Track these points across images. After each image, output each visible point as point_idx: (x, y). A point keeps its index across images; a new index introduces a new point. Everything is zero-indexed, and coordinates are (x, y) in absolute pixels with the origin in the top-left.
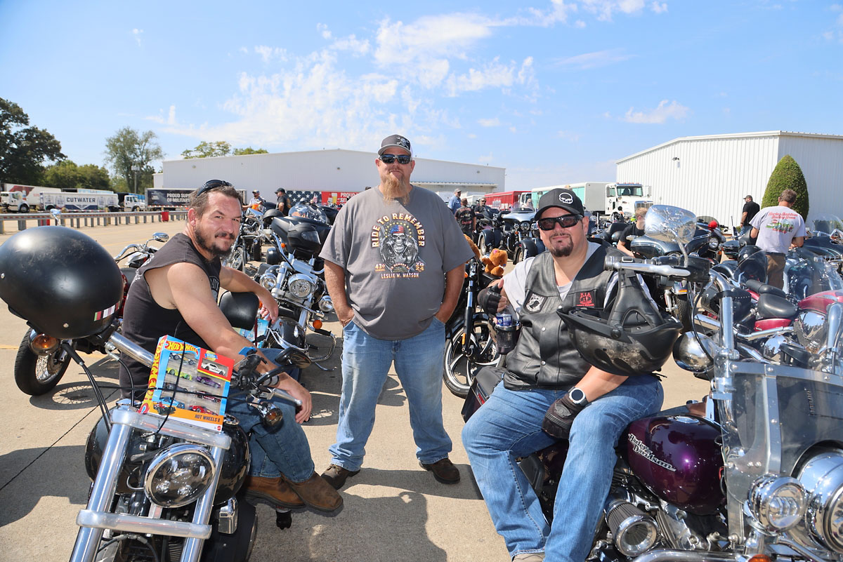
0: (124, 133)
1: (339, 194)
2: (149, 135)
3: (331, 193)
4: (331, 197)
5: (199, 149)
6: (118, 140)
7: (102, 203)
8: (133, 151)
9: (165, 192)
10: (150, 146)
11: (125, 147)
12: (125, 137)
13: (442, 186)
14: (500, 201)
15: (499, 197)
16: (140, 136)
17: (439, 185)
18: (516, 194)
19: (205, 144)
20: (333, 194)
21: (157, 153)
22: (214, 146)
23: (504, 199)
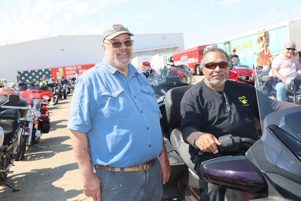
1: (64, 68)
3: (58, 68)
4: (58, 71)
13: (140, 52)
14: (186, 57)
15: (185, 54)
17: (137, 52)
18: (201, 49)
20: (59, 70)
23: (190, 54)
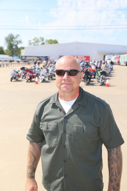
0: (10, 35)
1: (77, 56)
2: (18, 36)
3: (75, 56)
5: (34, 40)
6: (8, 38)
7: (8, 59)
8: (13, 41)
9: (26, 57)
10: (18, 39)
11: (10, 39)
12: (10, 37)
16: (15, 36)
19: (36, 38)
21: (20, 42)
22: (39, 39)
